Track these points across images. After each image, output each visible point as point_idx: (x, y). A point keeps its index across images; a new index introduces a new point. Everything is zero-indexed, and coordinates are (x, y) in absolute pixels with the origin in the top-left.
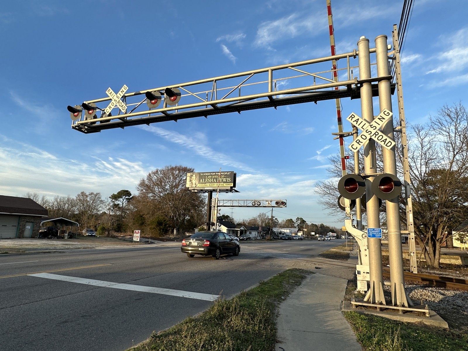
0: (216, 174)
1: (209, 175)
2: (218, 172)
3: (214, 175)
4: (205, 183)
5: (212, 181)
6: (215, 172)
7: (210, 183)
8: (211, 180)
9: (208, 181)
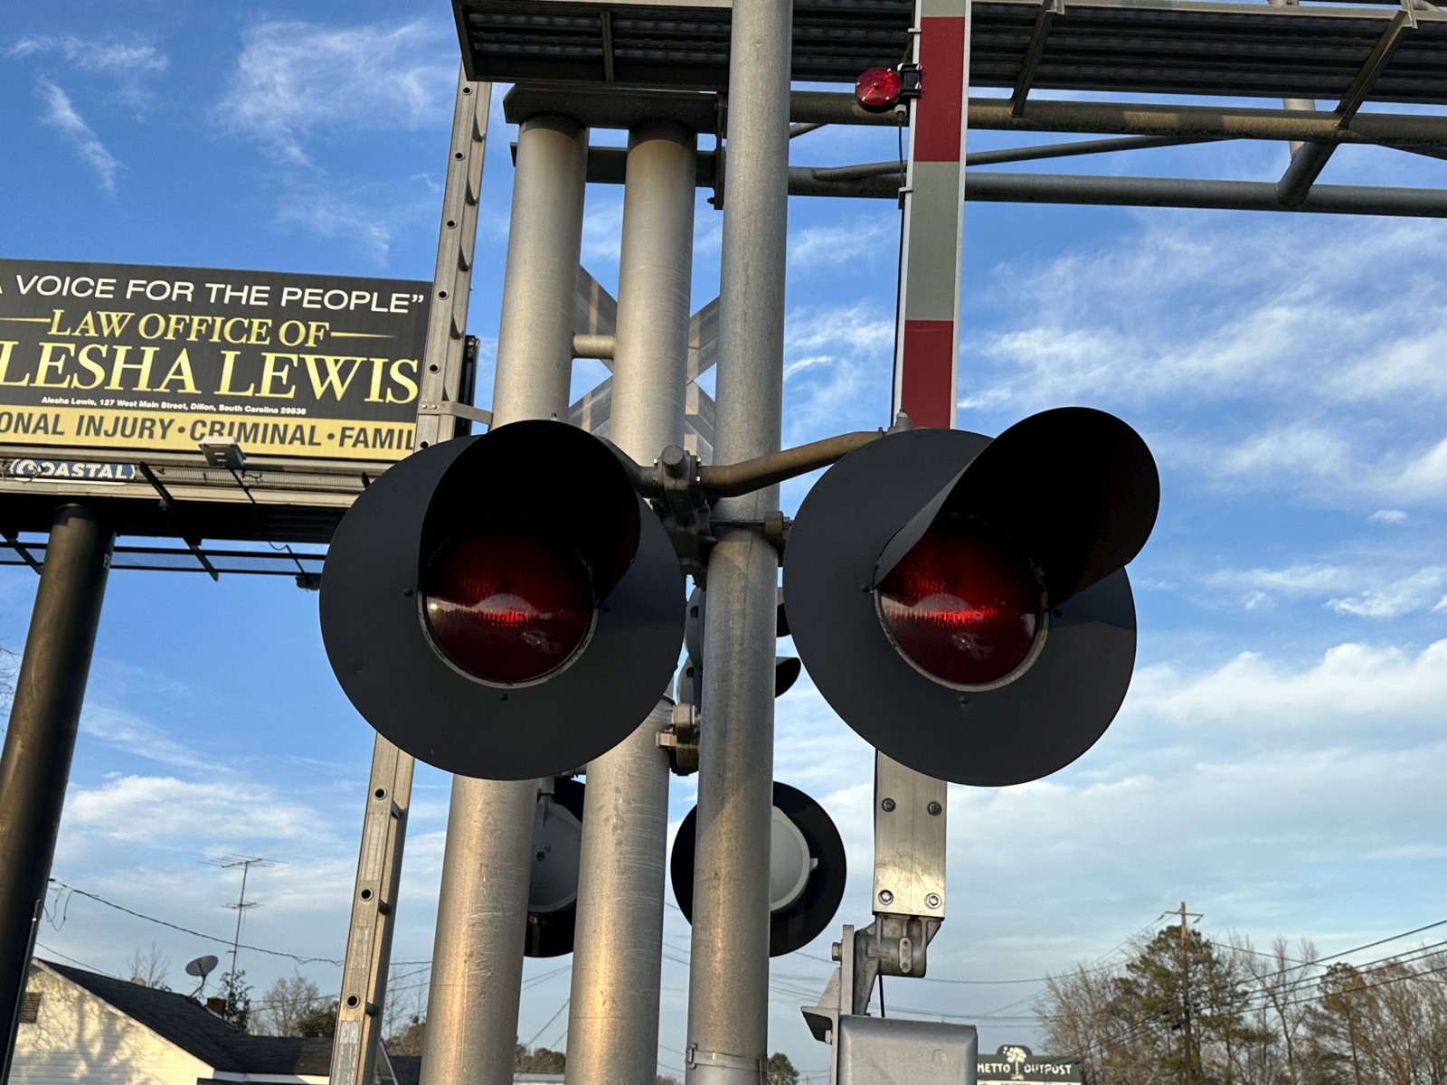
0: (202, 293)
1: (95, 305)
2: (240, 279)
3: (180, 306)
4: (33, 397)
5: (130, 377)
6: (200, 277)
7: (100, 394)
8: (119, 365)
9: (73, 365)
